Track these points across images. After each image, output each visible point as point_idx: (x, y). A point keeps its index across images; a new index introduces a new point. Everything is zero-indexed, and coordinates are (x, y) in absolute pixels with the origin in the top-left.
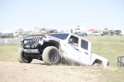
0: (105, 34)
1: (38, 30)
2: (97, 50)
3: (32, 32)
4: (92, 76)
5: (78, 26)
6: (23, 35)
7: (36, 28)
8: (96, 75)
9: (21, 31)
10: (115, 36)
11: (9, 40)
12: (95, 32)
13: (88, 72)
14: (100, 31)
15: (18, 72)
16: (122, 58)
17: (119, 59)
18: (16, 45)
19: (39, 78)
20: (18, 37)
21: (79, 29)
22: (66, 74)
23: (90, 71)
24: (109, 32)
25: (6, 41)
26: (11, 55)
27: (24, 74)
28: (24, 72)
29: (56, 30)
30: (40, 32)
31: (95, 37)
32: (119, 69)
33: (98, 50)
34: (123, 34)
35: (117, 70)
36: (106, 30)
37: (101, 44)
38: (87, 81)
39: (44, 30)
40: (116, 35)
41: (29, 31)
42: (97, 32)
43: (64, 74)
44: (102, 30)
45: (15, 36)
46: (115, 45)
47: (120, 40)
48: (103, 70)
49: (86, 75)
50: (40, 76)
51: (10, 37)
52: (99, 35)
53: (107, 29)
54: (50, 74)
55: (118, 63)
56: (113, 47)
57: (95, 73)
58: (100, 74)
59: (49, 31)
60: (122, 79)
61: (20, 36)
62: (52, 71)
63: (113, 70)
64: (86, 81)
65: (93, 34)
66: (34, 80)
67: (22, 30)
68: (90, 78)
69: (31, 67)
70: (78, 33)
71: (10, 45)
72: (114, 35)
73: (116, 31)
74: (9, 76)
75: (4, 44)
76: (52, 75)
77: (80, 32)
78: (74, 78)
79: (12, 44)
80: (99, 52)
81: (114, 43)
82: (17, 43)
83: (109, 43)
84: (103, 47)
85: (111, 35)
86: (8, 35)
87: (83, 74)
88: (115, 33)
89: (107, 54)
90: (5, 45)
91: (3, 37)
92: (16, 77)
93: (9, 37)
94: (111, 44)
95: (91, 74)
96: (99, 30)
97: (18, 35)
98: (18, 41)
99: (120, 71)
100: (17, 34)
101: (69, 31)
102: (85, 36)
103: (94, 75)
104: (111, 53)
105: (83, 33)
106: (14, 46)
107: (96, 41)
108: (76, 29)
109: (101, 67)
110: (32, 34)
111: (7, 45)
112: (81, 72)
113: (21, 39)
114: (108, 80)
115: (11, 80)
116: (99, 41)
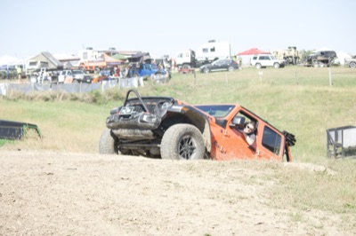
0: (289, 62)
1: (95, 53)
2: (266, 110)
3: (79, 60)
4: (249, 190)
5: (210, 42)
6: (52, 70)
7: (91, 49)
8: (262, 187)
9: (46, 61)
10: (319, 68)
11: (12, 86)
12: (262, 58)
13: (238, 178)
14: (274, 55)
15: (28, 181)
16: (340, 132)
17: (333, 134)
19: (88, 199)
20: (37, 76)
21: (213, 50)
22: (172, 185)
23: (242, 176)
24: (300, 56)
25: (2, 89)
27: (46, 187)
28: (46, 181)
29: (148, 54)
30: (100, 59)
31: (261, 73)
32: (331, 168)
33: (270, 110)
34: (342, 63)
35: (322, 168)
36: (293, 50)
37: (278, 93)
38: (232, 205)
39: (114, 54)
40: (322, 65)
42: (268, 58)
43: (165, 184)
44: (281, 52)
46: (320, 93)
47: (333, 81)
48: (280, 171)
49: (232, 187)
50: (93, 191)
52: (273, 67)
53: (295, 48)
54: (122, 185)
55: (328, 148)
56: (313, 100)
57: (259, 181)
58: (273, 182)
59: (126, 57)
60: (336, 199)
62: (131, 177)
63: (312, 170)
64: (229, 205)
65: (254, 62)
66: (74, 207)
67: (51, 55)
68: (243, 196)
69: (68, 166)
70: (212, 61)
71: (14, 100)
72: (316, 66)
73: (322, 53)
76: (130, 188)
77: (216, 59)
78: (194, 197)
79: (20, 97)
80: (273, 117)
81: (316, 88)
82: (37, 92)
83: (301, 88)
84: (286, 101)
85: (308, 66)
87: (221, 184)
88: (320, 58)
89: (296, 121)
92: (21, 199)
94: (307, 92)
95: (245, 182)
96: (272, 52)
97: (39, 70)
98: (39, 88)
99: (333, 173)
100: (36, 67)
101: (184, 56)
102: (231, 69)
103: (254, 187)
104: (308, 116)
105: (226, 61)
106: (25, 102)
107: (264, 83)
108: (205, 50)
109: (276, 162)
110: (80, 68)
111: (5, 101)
112: (214, 179)
113: (47, 82)
114: (295, 201)
115: (6, 206)
116: (273, 84)
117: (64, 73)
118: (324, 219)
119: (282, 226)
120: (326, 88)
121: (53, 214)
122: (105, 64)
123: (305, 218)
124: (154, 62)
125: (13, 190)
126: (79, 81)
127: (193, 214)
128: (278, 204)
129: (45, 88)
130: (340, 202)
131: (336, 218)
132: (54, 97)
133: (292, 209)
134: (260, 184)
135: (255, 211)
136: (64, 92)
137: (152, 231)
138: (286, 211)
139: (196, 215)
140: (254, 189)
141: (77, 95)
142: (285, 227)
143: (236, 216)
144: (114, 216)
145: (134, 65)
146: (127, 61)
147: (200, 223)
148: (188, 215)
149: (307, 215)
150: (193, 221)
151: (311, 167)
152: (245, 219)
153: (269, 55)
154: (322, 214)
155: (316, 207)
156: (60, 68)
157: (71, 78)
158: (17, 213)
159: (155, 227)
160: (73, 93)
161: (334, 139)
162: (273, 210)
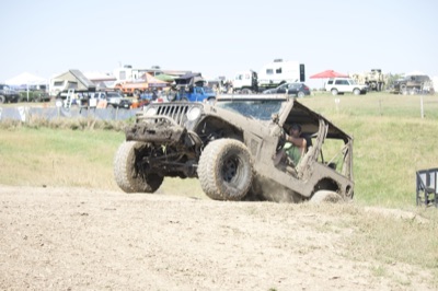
0: (372, 87)
1: (134, 73)
3: (115, 80)
4: (322, 239)
5: (275, 61)
6: (82, 92)
7: (130, 67)
8: (338, 236)
9: (74, 80)
10: (408, 97)
11: (34, 110)
12: (338, 82)
13: (309, 224)
14: (353, 79)
15: (58, 221)
16: (432, 175)
18: (57, 126)
19: (130, 245)
20: (64, 98)
21: (279, 71)
22: (230, 230)
23: (315, 222)
24: (386, 81)
25: (21, 113)
26: (37, 162)
27: (79, 229)
28: (79, 222)
29: (200, 75)
30: (141, 80)
31: (338, 100)
32: (421, 215)
35: (411, 215)
36: (377, 74)
37: (358, 125)
38: (302, 256)
39: (158, 74)
40: (412, 93)
41: (105, 77)
42: (346, 83)
43: (223, 229)
44: (362, 76)
45: (55, 94)
46: (410, 126)
47: (426, 112)
48: (360, 217)
49: (302, 235)
50: (136, 236)
51: (37, 97)
52: (352, 93)
53: (380, 71)
54: (170, 229)
55: (418, 193)
56: (401, 135)
57: (334, 228)
58: (351, 230)
59: (173, 78)
60: (427, 251)
61: (73, 96)
62: (181, 221)
63: (398, 217)
64: (298, 255)
65: (329, 87)
66: (113, 253)
67: (80, 73)
68: (315, 245)
69: (105, 205)
70: (277, 85)
71: (36, 127)
72: (405, 93)
73: (413, 78)
74: (26, 238)
75: (15, 123)
76: (181, 233)
77: (283, 82)
78: (257, 245)
79: (43, 124)
81: (404, 121)
82: (63, 119)
83: (387, 120)
84: (367, 135)
85: (395, 93)
86: (28, 92)
87: (289, 231)
88: (409, 84)
89: (379, 161)
90: (19, 126)
91: (12, 99)
92: (50, 242)
93: (31, 100)
94: (393, 125)
95: (318, 229)
96: (351, 75)
97: (66, 92)
98: (65, 113)
99: (423, 221)
100: (62, 88)
101: (243, 78)
102: (301, 95)
103: (329, 236)
104: (393, 155)
105: (295, 85)
106: (49, 130)
107: (341, 112)
108: (269, 71)
109: (356, 207)
110: (115, 90)
111: (24, 129)
112: (281, 224)
113: (75, 107)
114: (378, 253)
115: (33, 251)
116: (352, 114)
117: (96, 96)
118: (412, 274)
119: (362, 281)
120: (416, 121)
121: (89, 261)
122: (147, 86)
123: (390, 272)
124: (206, 85)
125: (40, 232)
126: (115, 106)
127: (256, 265)
128: (357, 255)
129: (74, 114)
130: (431, 255)
131: (426, 273)
132: (84, 125)
133: (374, 261)
134: (336, 232)
135: (330, 264)
136: (96, 119)
137: (207, 283)
138: (366, 264)
139: (260, 266)
140: (329, 238)
141: (112, 123)
142: (365, 283)
143: (307, 269)
144: (161, 266)
145: (182, 88)
146: (174, 83)
147: (265, 276)
148: (250, 266)
149: (391, 269)
150: (255, 273)
151: (398, 213)
152: (317, 272)
153: (347, 79)
154: (409, 268)
155: (403, 260)
156: (92, 90)
157: (105, 102)
158: (46, 259)
159: (210, 280)
160: (107, 120)
161: (425, 183)
162: (352, 263)
